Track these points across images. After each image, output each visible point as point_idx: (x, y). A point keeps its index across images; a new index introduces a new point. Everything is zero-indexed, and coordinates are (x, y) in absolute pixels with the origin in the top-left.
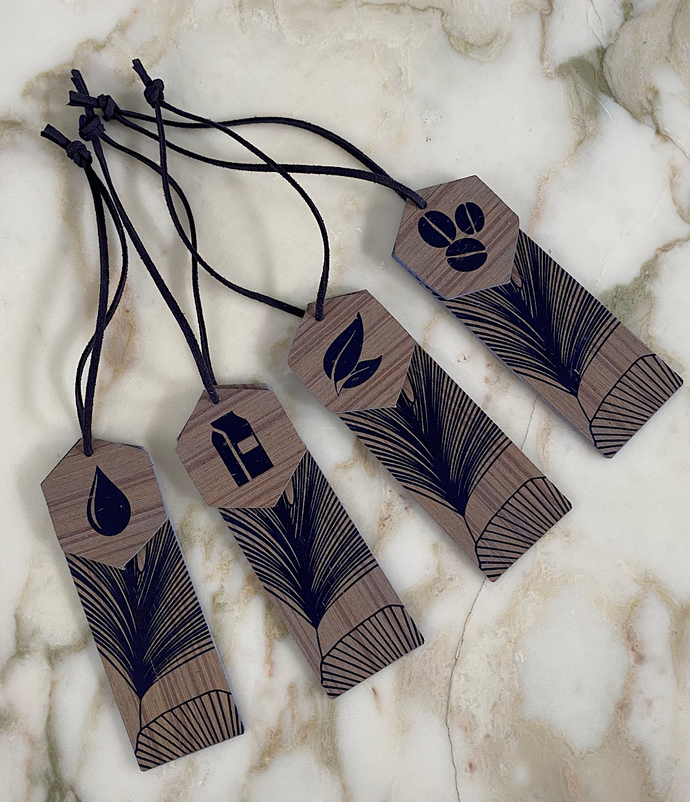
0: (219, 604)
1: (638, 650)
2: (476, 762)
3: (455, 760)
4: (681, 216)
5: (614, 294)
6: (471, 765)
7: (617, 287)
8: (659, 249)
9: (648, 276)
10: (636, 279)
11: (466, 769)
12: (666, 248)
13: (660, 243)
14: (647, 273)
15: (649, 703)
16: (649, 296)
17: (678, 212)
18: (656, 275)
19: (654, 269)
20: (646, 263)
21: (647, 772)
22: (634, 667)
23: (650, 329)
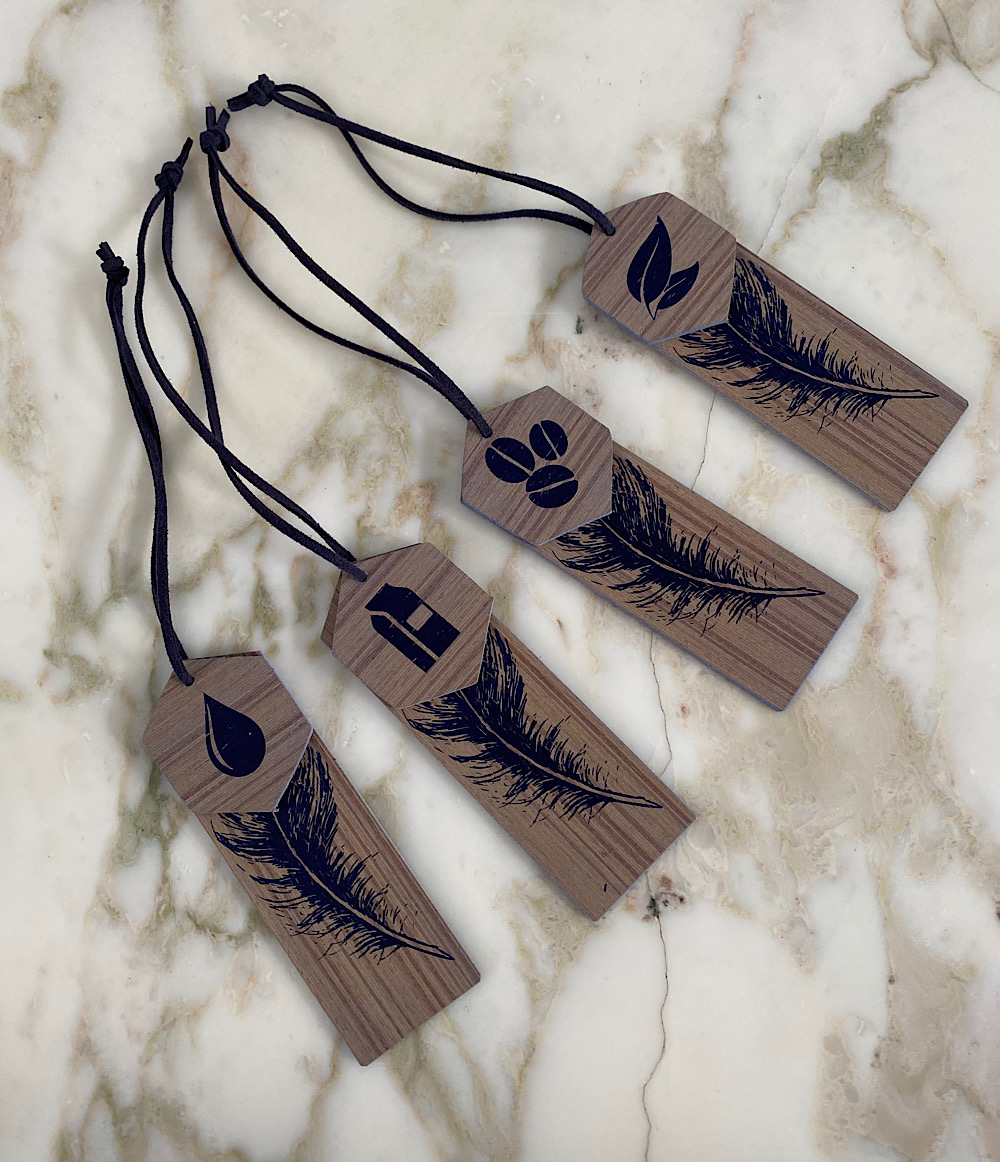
0: (366, 528)
1: (889, 562)
2: (689, 704)
3: (663, 704)
4: (917, 51)
5: (840, 143)
6: (683, 709)
7: (843, 135)
8: (892, 90)
9: (880, 121)
10: (865, 125)
11: (677, 714)
12: (901, 88)
13: (893, 83)
14: (878, 118)
15: (906, 625)
16: (882, 146)
17: (913, 47)
18: (890, 120)
19: (886, 113)
20: (877, 107)
21: (906, 709)
22: (885, 582)
23: (885, 181)
